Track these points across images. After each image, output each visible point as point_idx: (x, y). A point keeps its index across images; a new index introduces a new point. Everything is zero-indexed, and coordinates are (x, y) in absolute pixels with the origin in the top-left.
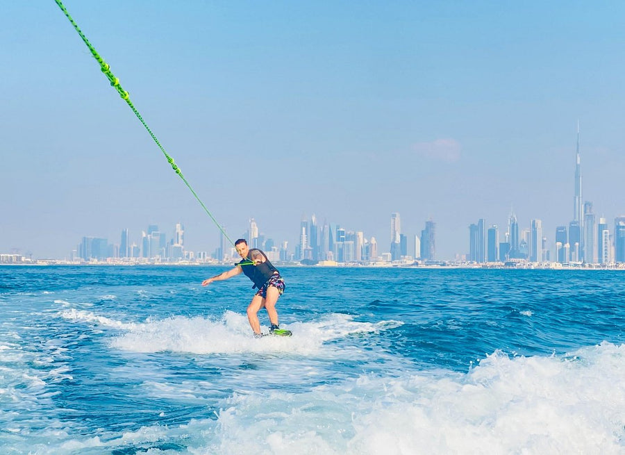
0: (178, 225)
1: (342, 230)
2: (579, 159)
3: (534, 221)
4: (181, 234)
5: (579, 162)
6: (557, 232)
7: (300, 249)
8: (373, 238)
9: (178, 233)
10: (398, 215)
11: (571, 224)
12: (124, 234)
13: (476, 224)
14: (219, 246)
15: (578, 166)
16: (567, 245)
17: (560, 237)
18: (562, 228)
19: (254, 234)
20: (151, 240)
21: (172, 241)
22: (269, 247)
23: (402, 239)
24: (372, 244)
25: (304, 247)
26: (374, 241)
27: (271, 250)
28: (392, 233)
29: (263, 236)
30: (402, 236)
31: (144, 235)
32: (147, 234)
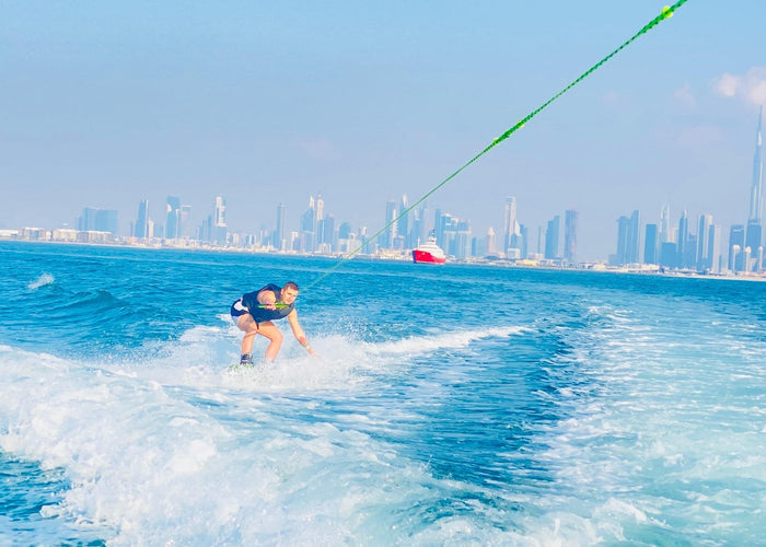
0: (218, 198)
1: (448, 215)
2: (760, 138)
3: (703, 217)
4: (221, 210)
5: (760, 143)
6: (732, 232)
7: (389, 238)
8: (491, 229)
9: (218, 209)
10: (514, 199)
11: (749, 221)
12: (143, 206)
13: (629, 217)
14: (275, 228)
15: (758, 147)
16: (748, 250)
17: (735, 237)
18: (740, 227)
19: (320, 216)
20: (180, 215)
21: (210, 218)
22: (345, 233)
23: (521, 231)
24: (489, 236)
25: (394, 235)
26: (491, 232)
27: (347, 237)
28: (506, 222)
29: (332, 219)
30: (522, 226)
31: (169, 209)
32: (173, 209)
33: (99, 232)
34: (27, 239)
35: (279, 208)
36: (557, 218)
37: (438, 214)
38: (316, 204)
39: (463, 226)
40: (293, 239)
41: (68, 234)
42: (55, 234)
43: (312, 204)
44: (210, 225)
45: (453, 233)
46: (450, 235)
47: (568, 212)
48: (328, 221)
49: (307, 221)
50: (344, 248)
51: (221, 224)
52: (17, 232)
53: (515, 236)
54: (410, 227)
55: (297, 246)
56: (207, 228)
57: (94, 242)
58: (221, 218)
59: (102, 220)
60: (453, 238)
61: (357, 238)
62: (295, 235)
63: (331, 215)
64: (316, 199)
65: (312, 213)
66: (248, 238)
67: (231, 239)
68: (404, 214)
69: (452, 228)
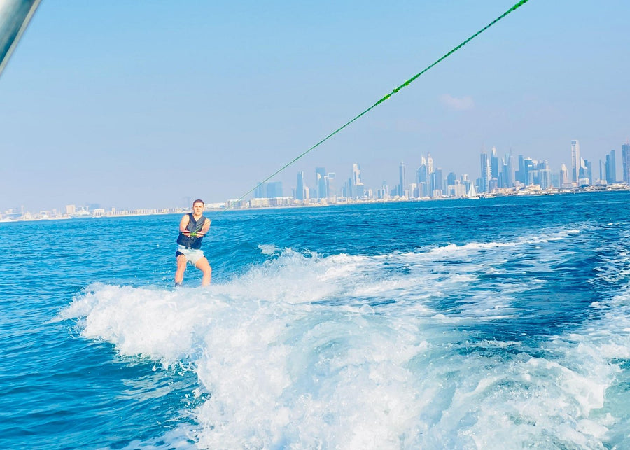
0: (355, 165)
1: (529, 159)
4: (358, 173)
7: (485, 181)
8: (564, 165)
9: (355, 173)
10: (577, 141)
12: (300, 176)
14: (399, 183)
19: (431, 170)
20: (328, 181)
21: (350, 180)
22: (451, 180)
23: (586, 165)
24: (562, 172)
25: (489, 178)
26: (564, 168)
27: (453, 183)
28: (573, 159)
29: (440, 171)
30: (586, 161)
31: (319, 177)
32: (322, 176)
33: (284, 198)
34: (232, 208)
35: (401, 167)
36: (613, 152)
37: (521, 159)
38: (427, 161)
39: (542, 166)
40: (413, 189)
41: (262, 201)
42: (252, 202)
43: (424, 161)
44: (350, 185)
45: (536, 171)
46: (534, 173)
47: (624, 146)
48: (437, 174)
49: (422, 174)
50: (453, 192)
51: (359, 184)
52: (223, 204)
53: (582, 170)
54: (500, 170)
55: (417, 193)
56: (349, 188)
57: (282, 206)
58: (358, 180)
59: (271, 190)
60: (536, 175)
61: (461, 183)
62: (414, 186)
63: (439, 169)
64: (427, 158)
65: (425, 168)
66: (379, 191)
67: (367, 194)
68: (494, 161)
69: (532, 169)
